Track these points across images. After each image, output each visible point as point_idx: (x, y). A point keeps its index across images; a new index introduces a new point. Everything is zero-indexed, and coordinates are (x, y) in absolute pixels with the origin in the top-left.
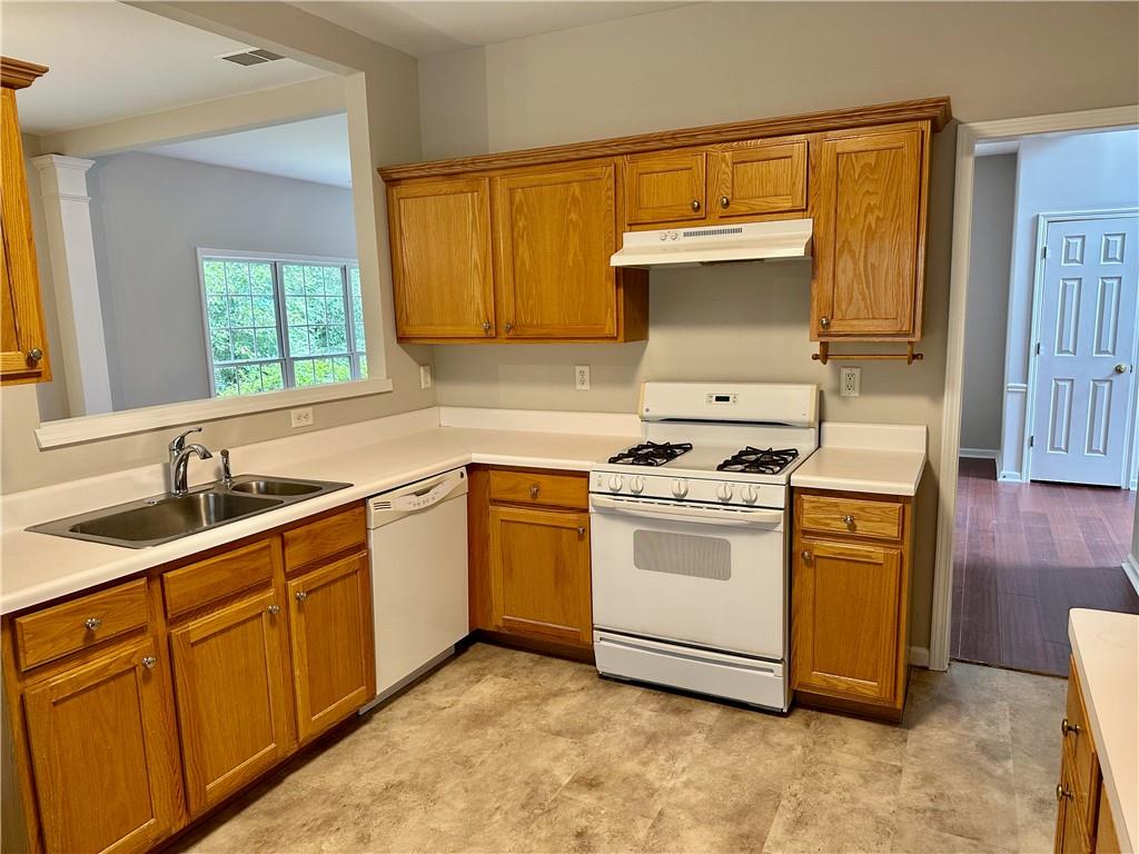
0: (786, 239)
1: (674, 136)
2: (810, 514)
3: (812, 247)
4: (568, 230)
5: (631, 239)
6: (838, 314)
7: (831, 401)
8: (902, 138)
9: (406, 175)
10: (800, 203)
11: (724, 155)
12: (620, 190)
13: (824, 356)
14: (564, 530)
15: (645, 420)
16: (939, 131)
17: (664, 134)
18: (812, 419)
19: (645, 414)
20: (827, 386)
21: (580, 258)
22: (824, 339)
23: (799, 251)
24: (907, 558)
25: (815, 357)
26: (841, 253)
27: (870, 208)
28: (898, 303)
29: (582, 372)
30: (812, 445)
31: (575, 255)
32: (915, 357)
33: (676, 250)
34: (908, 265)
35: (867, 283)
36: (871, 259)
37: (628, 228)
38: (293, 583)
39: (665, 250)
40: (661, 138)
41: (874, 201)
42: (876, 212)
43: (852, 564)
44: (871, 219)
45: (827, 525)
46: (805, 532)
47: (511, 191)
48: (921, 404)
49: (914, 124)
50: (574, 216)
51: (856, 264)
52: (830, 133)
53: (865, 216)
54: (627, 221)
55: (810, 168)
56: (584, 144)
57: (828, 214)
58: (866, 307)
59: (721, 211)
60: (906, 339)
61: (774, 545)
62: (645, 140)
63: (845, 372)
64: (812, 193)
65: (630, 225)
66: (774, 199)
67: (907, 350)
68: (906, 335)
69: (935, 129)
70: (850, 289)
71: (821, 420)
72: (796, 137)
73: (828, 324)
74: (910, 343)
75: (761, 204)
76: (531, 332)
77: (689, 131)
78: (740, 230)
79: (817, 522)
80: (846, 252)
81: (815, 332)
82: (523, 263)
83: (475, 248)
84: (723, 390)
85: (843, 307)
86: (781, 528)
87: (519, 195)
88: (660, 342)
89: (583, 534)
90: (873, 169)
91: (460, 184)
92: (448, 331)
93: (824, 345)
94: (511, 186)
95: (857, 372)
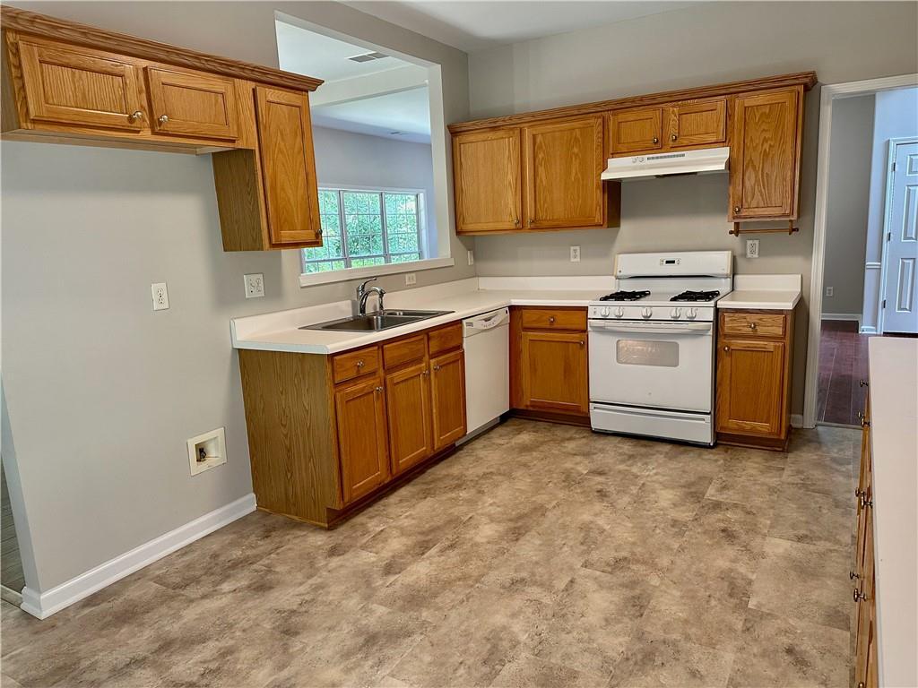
0: (713, 160)
1: (642, 99)
2: (729, 324)
3: (729, 164)
4: (572, 158)
5: (612, 162)
6: (746, 205)
7: (740, 261)
8: (785, 97)
9: (465, 129)
10: (721, 138)
11: (673, 111)
12: (606, 133)
13: (736, 232)
14: (571, 344)
15: (617, 278)
16: (810, 90)
17: (636, 98)
18: (729, 272)
19: (619, 274)
20: (738, 251)
21: (579, 175)
22: (737, 221)
23: (722, 167)
24: (788, 348)
25: (731, 232)
26: (747, 167)
27: (765, 140)
28: (783, 197)
29: (575, 251)
30: (728, 289)
31: (576, 174)
32: (794, 230)
33: (642, 168)
34: (789, 173)
35: (764, 186)
36: (766, 171)
37: (611, 156)
38: (432, 361)
39: (635, 169)
40: (633, 100)
41: (768, 135)
42: (769, 142)
43: (754, 353)
44: (766, 146)
45: (739, 330)
46: (725, 335)
47: (534, 137)
48: (797, 261)
49: (793, 88)
50: (576, 150)
51: (756, 172)
52: (741, 95)
53: (762, 145)
54: (611, 151)
55: (729, 116)
56: (582, 106)
57: (739, 143)
58: (763, 199)
59: (671, 143)
60: (788, 219)
61: (706, 344)
62: (622, 102)
63: (749, 242)
64: (728, 132)
65: (612, 154)
66: (705, 136)
67: (788, 226)
68: (788, 216)
69: (807, 89)
70: (753, 189)
71: (734, 273)
72: (719, 97)
73: (739, 211)
74: (791, 221)
75: (696, 139)
76: (545, 224)
77: (651, 95)
78: (683, 155)
79: (732, 328)
80: (750, 167)
81: (731, 216)
82: (541, 181)
83: (509, 172)
84: (670, 256)
85: (749, 200)
86: (710, 333)
87: (539, 139)
88: (628, 229)
89: (584, 345)
90: (768, 116)
91: (500, 134)
92: (491, 226)
93: (737, 224)
94: (534, 133)
95: (757, 242)
